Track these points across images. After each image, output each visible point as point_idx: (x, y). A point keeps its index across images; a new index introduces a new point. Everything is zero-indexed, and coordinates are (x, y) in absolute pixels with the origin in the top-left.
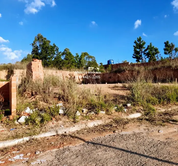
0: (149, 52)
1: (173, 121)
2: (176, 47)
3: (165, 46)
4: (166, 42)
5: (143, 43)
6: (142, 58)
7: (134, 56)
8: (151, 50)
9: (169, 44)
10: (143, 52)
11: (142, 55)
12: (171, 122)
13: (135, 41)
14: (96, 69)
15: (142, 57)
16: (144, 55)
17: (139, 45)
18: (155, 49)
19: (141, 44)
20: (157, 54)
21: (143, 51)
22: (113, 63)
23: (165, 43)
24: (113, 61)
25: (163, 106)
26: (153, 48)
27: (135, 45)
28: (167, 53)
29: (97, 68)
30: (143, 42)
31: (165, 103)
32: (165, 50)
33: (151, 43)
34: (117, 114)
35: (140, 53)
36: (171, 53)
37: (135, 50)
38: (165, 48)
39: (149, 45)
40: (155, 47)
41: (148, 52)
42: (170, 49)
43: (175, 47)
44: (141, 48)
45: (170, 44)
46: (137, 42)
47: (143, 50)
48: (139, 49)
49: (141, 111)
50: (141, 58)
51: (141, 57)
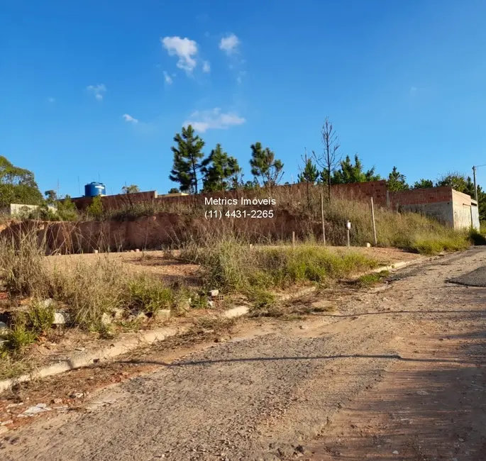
0: (215, 168)
1: (316, 310)
2: (277, 160)
3: (253, 155)
4: (255, 145)
5: (198, 143)
6: (196, 181)
7: (175, 176)
8: (220, 163)
9: (262, 150)
10: (200, 166)
11: (195, 173)
12: (314, 313)
13: (178, 135)
14: (47, 209)
15: (195, 179)
16: (202, 173)
17: (187, 147)
18: (228, 160)
19: (194, 144)
20: (235, 174)
21: (197, 163)
22: (104, 192)
23: (253, 147)
24: (104, 186)
25: (283, 289)
26: (223, 157)
27: (176, 145)
28: (259, 171)
29: (50, 207)
30: (199, 140)
31: (287, 283)
32: (253, 163)
33: (219, 146)
34: (195, 312)
35: (190, 169)
36: (268, 174)
37: (177, 159)
38: (253, 161)
39: (214, 149)
40: (229, 156)
41: (212, 167)
42: (264, 162)
43: (276, 158)
44: (194, 155)
45: (264, 152)
46: (183, 139)
47: (199, 161)
48: (189, 156)
49: (245, 302)
50: (194, 181)
51: (192, 179)
